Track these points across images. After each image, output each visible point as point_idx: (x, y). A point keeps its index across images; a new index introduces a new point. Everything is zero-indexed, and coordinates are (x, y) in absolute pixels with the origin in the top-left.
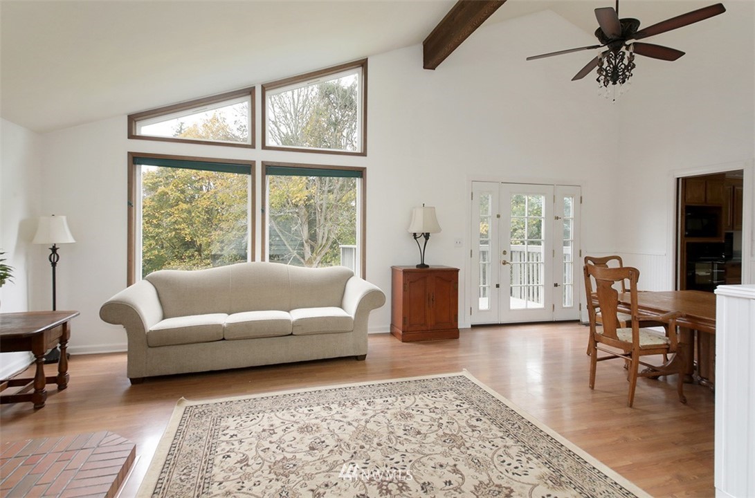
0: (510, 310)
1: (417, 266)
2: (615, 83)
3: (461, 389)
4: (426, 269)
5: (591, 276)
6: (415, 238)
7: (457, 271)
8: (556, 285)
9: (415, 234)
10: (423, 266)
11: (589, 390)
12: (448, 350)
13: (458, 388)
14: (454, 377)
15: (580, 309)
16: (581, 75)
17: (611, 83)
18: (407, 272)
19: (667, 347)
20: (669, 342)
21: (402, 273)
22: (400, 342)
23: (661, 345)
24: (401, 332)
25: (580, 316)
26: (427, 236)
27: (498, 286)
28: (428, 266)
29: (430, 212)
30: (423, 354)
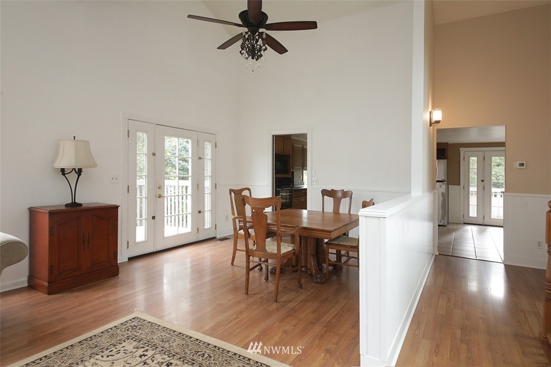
0: (164, 238)
1: (67, 205)
2: (253, 58)
3: (139, 333)
4: (79, 208)
5: (247, 204)
6: (64, 174)
7: (116, 208)
8: (200, 212)
9: (63, 170)
10: (74, 204)
11: (245, 296)
12: (110, 291)
13: (135, 333)
14: (126, 322)
15: (216, 229)
16: (223, 47)
17: (251, 57)
18: (54, 214)
19: (294, 251)
20: (295, 248)
21: (47, 215)
22: (46, 296)
23: (291, 251)
24: (46, 284)
25: (216, 234)
26: (79, 172)
27: (154, 218)
28: (81, 205)
29: (83, 146)
30: (80, 305)
